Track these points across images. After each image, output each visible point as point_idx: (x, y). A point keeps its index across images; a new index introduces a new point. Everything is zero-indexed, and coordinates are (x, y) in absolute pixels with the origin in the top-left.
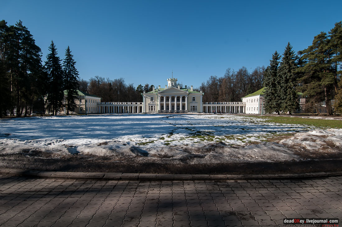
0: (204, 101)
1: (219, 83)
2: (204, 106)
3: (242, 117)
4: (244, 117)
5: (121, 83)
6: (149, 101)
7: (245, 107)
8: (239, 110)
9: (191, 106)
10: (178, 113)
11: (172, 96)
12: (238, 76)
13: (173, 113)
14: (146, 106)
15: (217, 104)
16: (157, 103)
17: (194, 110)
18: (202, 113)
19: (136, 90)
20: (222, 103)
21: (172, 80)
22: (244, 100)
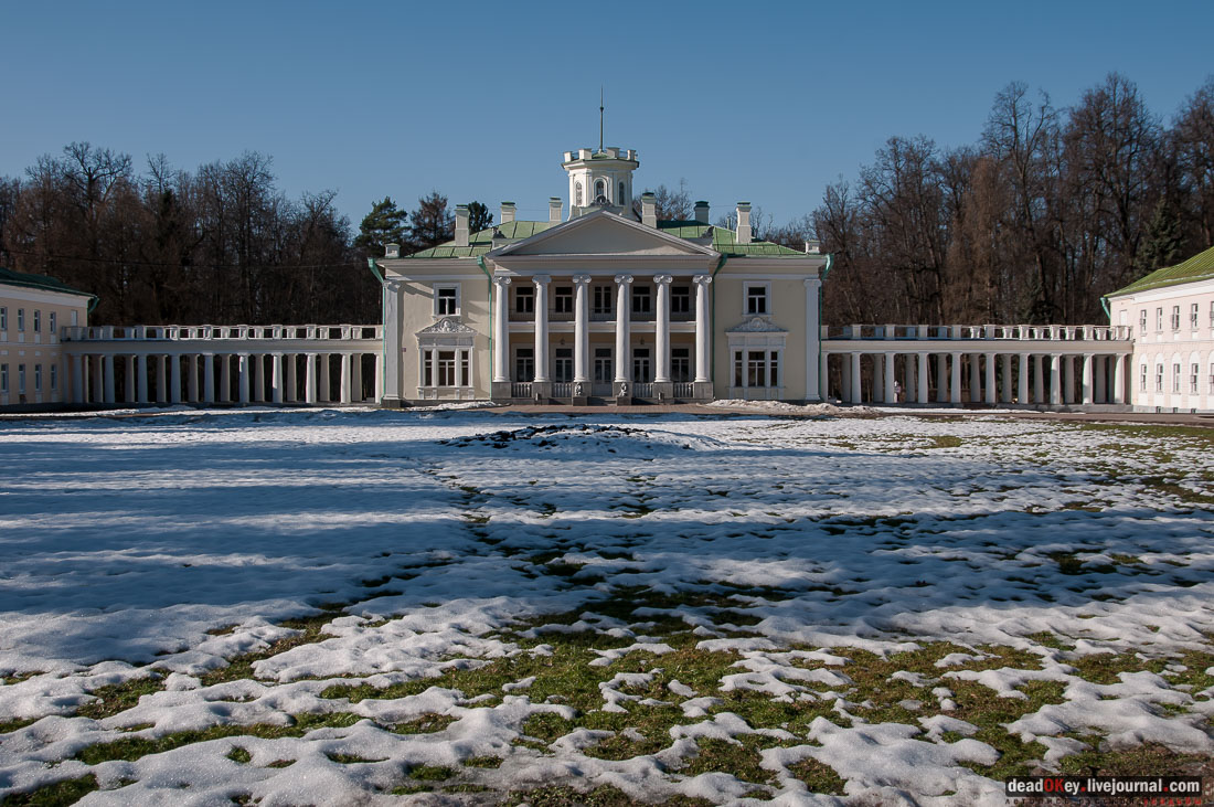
0: (835, 320)
1: (947, 191)
2: (831, 356)
3: (1100, 438)
4: (1114, 440)
5: (250, 185)
6: (422, 312)
7: (1128, 359)
8: (1087, 379)
9: (739, 355)
10: (636, 402)
11: (594, 279)
12: (1077, 138)
13: (602, 403)
14: (401, 350)
15: (933, 335)
16: (479, 325)
17: (761, 383)
18: (819, 408)
19: (359, 241)
20: (966, 335)
21: (596, 163)
22: (1124, 309)
